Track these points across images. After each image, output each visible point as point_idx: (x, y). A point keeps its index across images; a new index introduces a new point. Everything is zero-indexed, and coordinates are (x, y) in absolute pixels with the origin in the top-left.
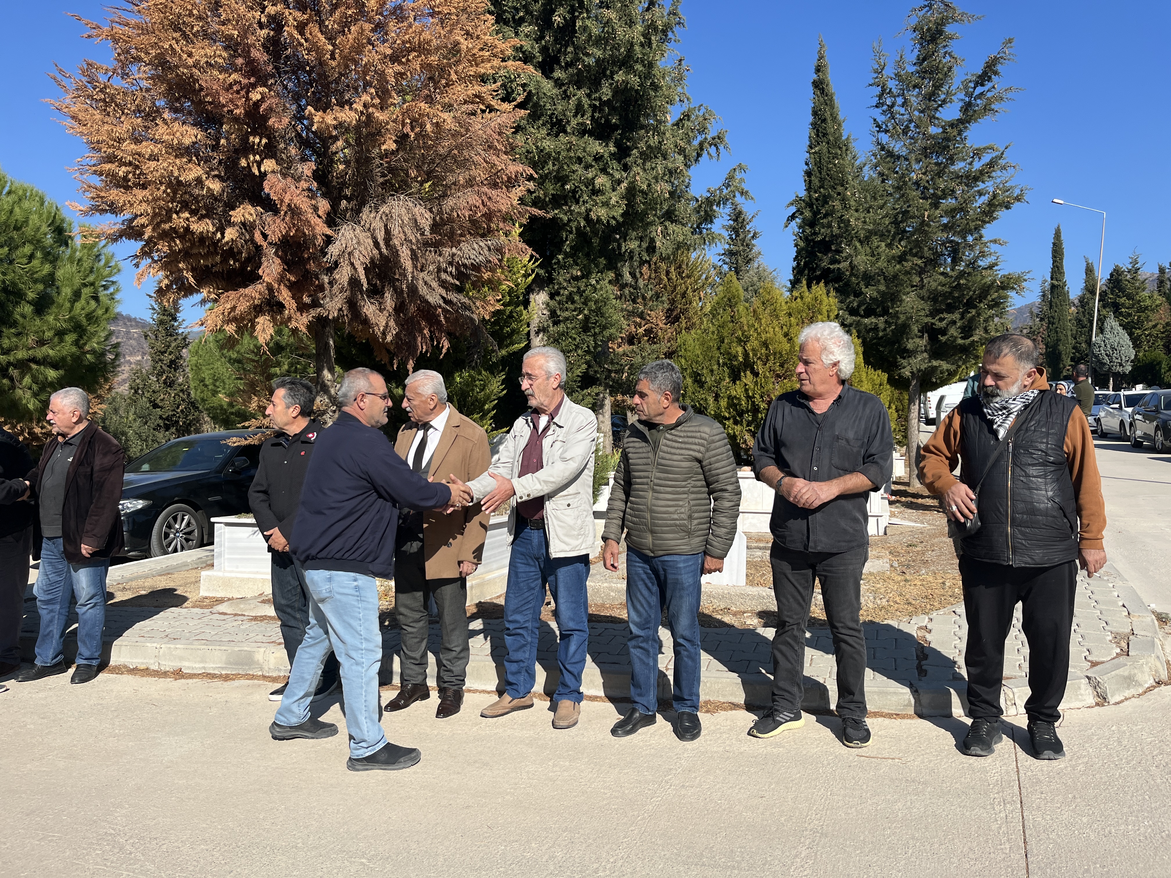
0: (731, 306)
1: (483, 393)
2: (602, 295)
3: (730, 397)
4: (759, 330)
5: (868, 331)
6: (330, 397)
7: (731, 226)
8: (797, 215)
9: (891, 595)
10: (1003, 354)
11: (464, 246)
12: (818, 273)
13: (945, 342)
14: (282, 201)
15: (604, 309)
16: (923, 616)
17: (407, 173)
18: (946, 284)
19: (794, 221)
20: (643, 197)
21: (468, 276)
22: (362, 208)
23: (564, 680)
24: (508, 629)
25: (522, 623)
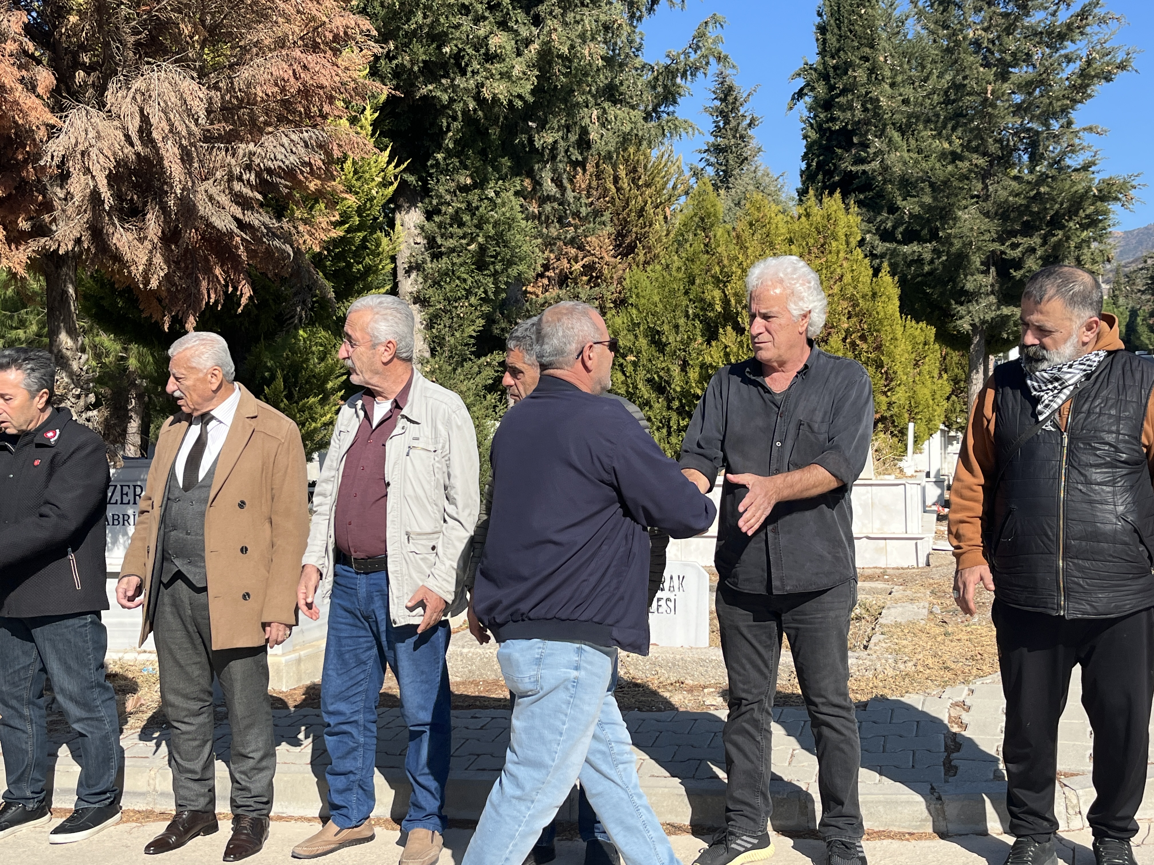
0: (704, 230)
1: (323, 364)
2: (504, 214)
3: (703, 366)
4: (745, 264)
5: (909, 265)
6: (71, 374)
7: (717, 108)
8: (805, 91)
9: (920, 656)
10: (1046, 297)
11: (268, 141)
12: (837, 178)
13: (1021, 280)
15: (508, 235)
16: (962, 686)
17: (179, 29)
18: (1022, 193)
19: (802, 101)
20: (565, 66)
21: (275, 187)
22: (107, 84)
23: (417, 800)
24: (329, 725)
25: (348, 715)
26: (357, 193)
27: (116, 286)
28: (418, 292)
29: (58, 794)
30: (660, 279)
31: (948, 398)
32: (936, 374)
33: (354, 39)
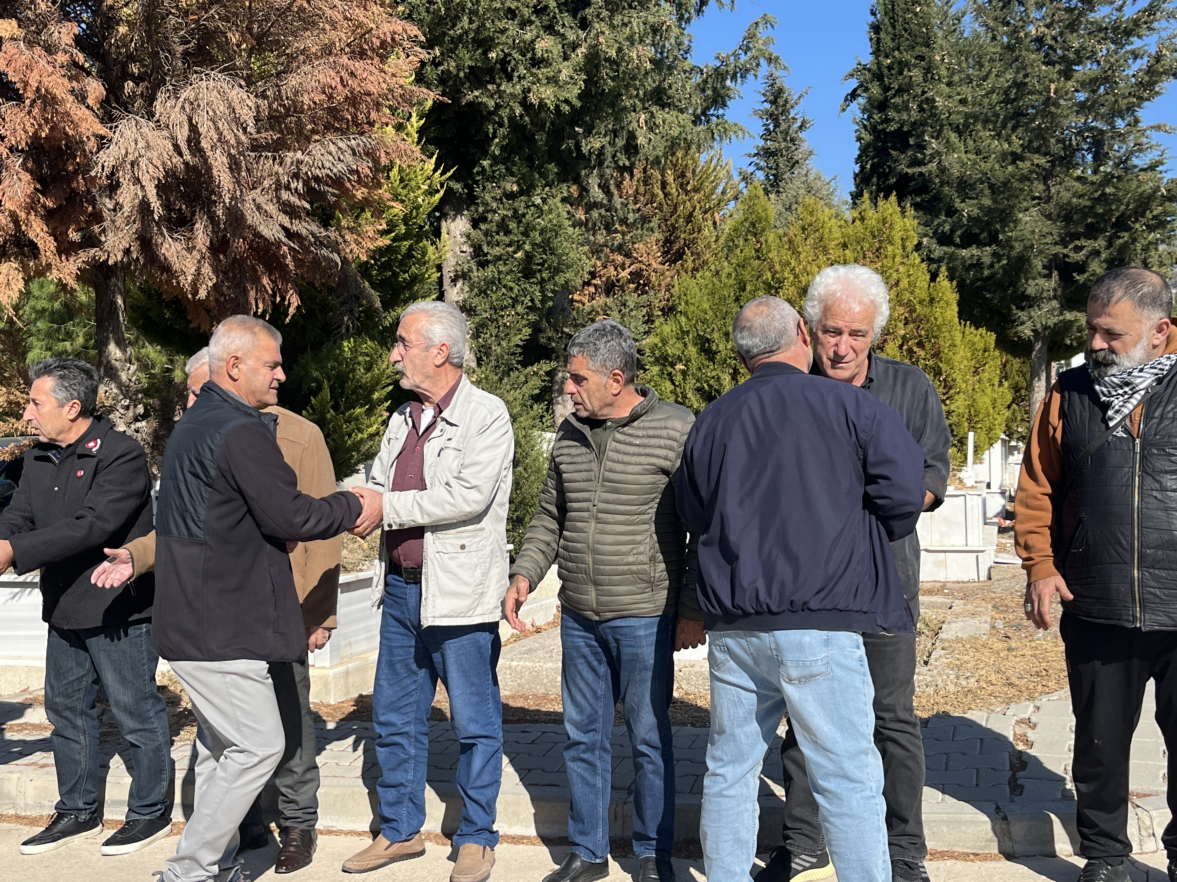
0: (755, 235)
1: (369, 375)
2: (551, 221)
4: (797, 269)
5: (968, 269)
6: (120, 385)
7: (767, 111)
8: (859, 92)
9: (983, 672)
10: (1114, 299)
11: (316, 149)
12: (893, 181)
13: (1084, 284)
14: (26, 84)
15: (555, 243)
16: (1028, 702)
17: (226, 37)
18: (1085, 195)
19: (855, 102)
20: (612, 69)
21: (322, 195)
22: (155, 94)
23: (468, 814)
24: (380, 736)
25: (400, 726)
26: (403, 201)
27: (164, 297)
28: (465, 301)
29: (109, 805)
30: (710, 286)
31: (1009, 407)
32: (996, 382)
33: (401, 45)
